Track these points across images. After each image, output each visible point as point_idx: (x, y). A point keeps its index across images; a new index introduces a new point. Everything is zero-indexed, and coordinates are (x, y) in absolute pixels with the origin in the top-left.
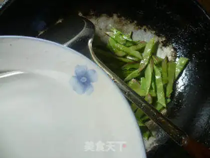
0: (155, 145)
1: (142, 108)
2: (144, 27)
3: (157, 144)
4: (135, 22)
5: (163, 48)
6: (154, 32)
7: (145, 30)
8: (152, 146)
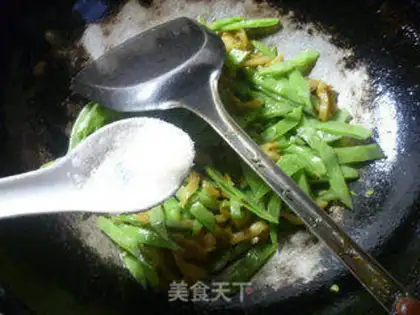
0: (320, 270)
1: (315, 225)
2: (309, 26)
3: (325, 269)
4: (291, 13)
5: (347, 71)
6: (330, 37)
7: (310, 32)
8: (315, 273)
